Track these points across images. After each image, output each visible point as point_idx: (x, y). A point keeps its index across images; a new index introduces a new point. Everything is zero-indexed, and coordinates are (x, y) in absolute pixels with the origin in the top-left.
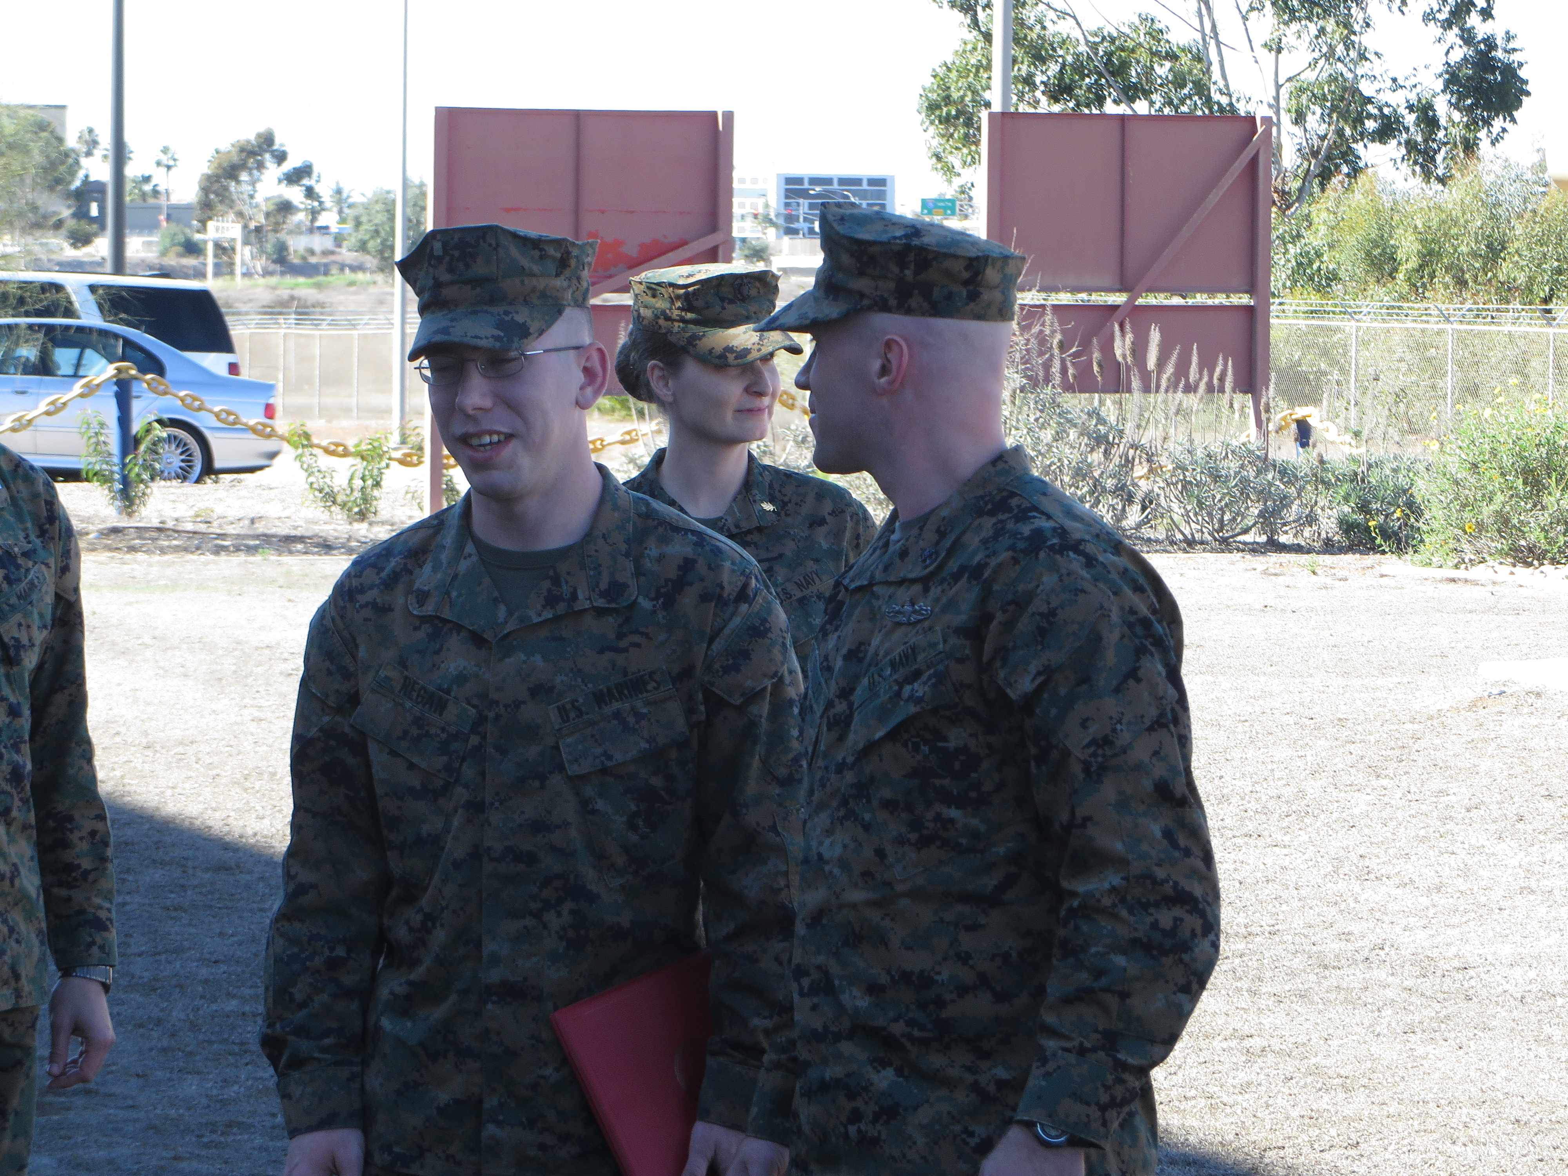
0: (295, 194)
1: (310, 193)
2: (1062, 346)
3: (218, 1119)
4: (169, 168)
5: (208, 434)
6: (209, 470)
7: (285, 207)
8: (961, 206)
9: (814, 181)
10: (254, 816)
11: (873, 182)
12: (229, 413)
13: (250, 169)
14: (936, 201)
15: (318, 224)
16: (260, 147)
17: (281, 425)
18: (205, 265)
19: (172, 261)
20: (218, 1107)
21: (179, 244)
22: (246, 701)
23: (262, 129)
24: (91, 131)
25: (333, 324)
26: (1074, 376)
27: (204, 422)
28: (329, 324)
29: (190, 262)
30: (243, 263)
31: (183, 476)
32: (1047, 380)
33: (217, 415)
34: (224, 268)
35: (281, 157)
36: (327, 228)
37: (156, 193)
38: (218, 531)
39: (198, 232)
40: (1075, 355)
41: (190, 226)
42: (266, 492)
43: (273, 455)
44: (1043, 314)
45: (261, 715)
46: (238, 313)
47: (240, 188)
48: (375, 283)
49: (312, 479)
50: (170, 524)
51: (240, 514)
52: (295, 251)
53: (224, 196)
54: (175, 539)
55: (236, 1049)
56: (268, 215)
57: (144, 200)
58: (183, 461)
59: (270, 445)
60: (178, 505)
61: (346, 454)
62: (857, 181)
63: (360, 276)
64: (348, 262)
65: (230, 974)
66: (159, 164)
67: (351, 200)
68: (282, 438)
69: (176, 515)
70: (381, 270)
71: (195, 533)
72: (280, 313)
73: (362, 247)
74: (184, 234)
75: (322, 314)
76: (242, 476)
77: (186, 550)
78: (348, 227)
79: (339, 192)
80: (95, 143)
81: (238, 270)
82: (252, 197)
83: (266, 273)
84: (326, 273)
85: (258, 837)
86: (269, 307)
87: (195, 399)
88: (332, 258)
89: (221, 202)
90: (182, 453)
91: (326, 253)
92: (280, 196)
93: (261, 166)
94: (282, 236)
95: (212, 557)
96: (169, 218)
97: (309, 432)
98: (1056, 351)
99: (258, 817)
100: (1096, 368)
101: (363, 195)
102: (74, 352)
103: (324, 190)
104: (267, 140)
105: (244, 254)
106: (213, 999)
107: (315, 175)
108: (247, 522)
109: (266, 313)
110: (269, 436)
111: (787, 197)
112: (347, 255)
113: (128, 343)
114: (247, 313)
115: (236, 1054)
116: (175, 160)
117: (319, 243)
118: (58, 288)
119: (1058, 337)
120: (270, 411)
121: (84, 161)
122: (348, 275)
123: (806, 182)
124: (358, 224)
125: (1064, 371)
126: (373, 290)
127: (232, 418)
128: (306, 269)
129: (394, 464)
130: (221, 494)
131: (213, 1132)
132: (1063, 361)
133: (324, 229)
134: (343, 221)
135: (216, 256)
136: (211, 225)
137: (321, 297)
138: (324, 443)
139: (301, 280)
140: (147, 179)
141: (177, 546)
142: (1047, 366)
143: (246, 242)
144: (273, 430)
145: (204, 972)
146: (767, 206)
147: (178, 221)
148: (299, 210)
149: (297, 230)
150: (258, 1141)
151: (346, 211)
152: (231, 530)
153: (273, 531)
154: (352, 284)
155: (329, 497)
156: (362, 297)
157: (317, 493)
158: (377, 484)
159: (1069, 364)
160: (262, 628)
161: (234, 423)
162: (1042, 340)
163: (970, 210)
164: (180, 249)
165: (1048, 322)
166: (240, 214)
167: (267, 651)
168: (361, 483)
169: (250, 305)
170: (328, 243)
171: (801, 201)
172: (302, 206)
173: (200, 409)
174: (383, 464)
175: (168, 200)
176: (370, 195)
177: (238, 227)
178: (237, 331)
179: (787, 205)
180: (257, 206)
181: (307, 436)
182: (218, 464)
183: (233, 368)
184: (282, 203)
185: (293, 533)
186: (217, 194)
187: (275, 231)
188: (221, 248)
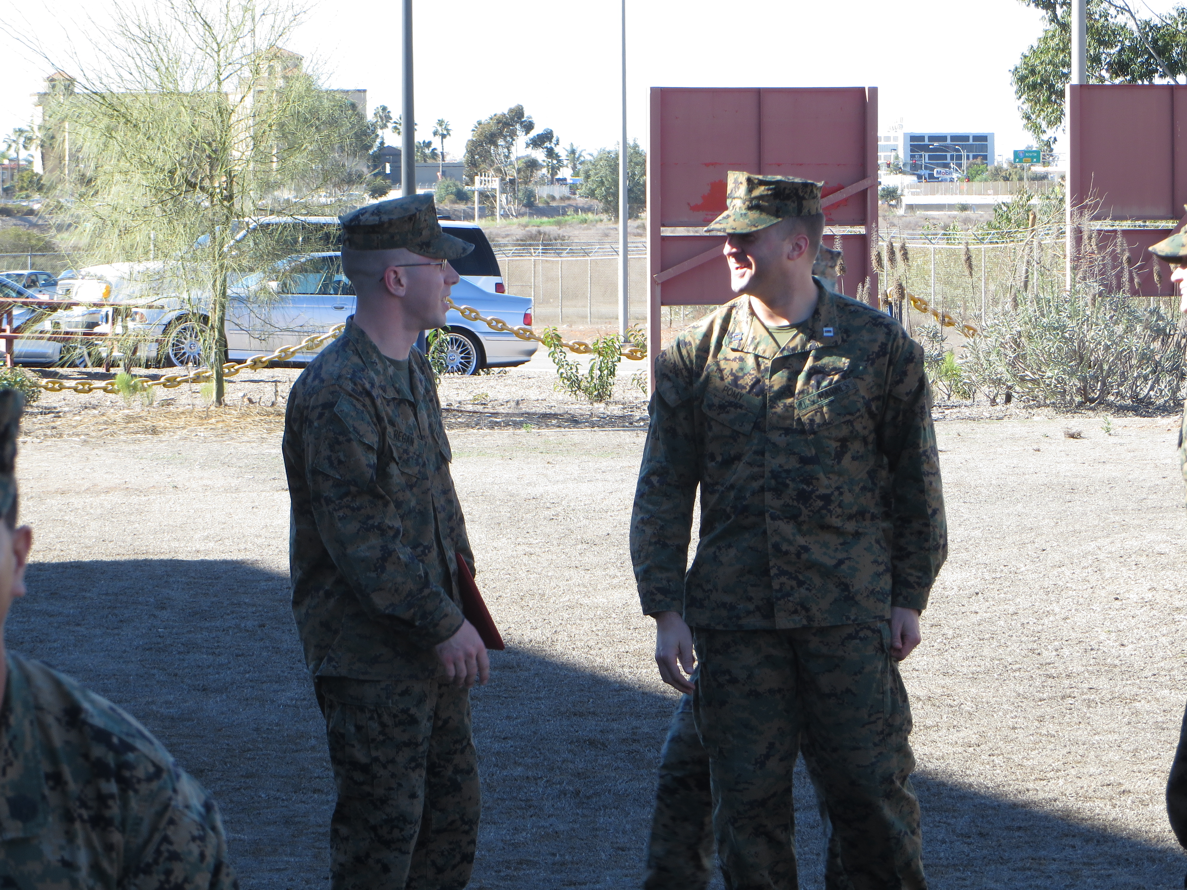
0: (539, 155)
1: (550, 153)
2: (1129, 260)
3: (511, 858)
4: (443, 136)
5: (481, 337)
6: (483, 365)
7: (532, 165)
8: (1044, 155)
9: (933, 138)
10: (529, 627)
11: (977, 138)
12: (498, 321)
13: (505, 137)
14: (1024, 152)
15: (557, 177)
16: (512, 119)
17: (537, 329)
18: (474, 209)
19: (449, 206)
20: (511, 848)
21: (452, 193)
22: (519, 540)
23: (513, 106)
24: (384, 109)
25: (572, 252)
26: (1139, 284)
27: (479, 328)
28: (568, 253)
29: (461, 207)
30: (502, 207)
31: (463, 369)
32: (1119, 287)
33: (489, 324)
34: (488, 211)
35: (529, 127)
36: (565, 179)
37: (434, 154)
38: (492, 411)
39: (467, 185)
40: (1140, 268)
41: (461, 181)
42: (526, 381)
43: (531, 353)
44: (1115, 237)
45: (532, 550)
46: (499, 245)
47: (499, 151)
48: (601, 221)
49: (561, 370)
50: (455, 406)
51: (507, 397)
52: (540, 198)
53: (486, 156)
54: (459, 417)
55: (523, 804)
56: (519, 171)
57: (425, 161)
58: (462, 358)
59: (529, 345)
60: (460, 392)
61: (587, 350)
62: (964, 138)
63: (590, 216)
64: (581, 205)
65: (516, 747)
66: (435, 134)
67: (582, 159)
68: (538, 339)
69: (458, 399)
70: (606, 211)
71: (475, 412)
72: (530, 245)
73: (592, 194)
74: (455, 185)
75: (562, 245)
76: (507, 369)
77: (468, 426)
78: (581, 179)
79: (573, 152)
80: (388, 118)
81: (498, 212)
82: (507, 157)
83: (519, 215)
84: (564, 214)
85: (533, 643)
86: (522, 240)
87: (471, 311)
88: (567, 202)
89: (484, 161)
90: (461, 353)
91: (562, 199)
92: (527, 156)
93: (513, 134)
94: (531, 186)
95: (488, 431)
96: (444, 174)
97: (560, 335)
98: (1126, 265)
99: (532, 628)
100: (1156, 278)
101: (591, 155)
103: (561, 151)
104: (518, 114)
105: (502, 199)
106: (504, 767)
107: (554, 140)
108: (513, 404)
109: (519, 245)
110: (528, 339)
111: (912, 151)
112: (580, 200)
114: (505, 245)
115: (522, 808)
116: (448, 130)
117: (558, 191)
119: (1127, 254)
120: (527, 319)
121: (379, 132)
122: (581, 215)
123: (926, 139)
124: (588, 177)
125: (1131, 280)
126: (599, 225)
127: (500, 325)
128: (549, 211)
129: (623, 358)
130: (492, 383)
131: (508, 868)
132: (1131, 273)
133: (563, 181)
134: (576, 174)
135: (480, 202)
136: (477, 179)
137: (561, 232)
138: (571, 343)
139: (545, 219)
140: (429, 144)
141: (462, 423)
142: (1119, 276)
143: (503, 191)
144: (531, 333)
145: (496, 746)
146: (897, 157)
147: (451, 176)
148: (543, 167)
149: (542, 182)
150: (543, 875)
151: (579, 166)
152: (501, 410)
153: (533, 410)
154: (585, 221)
155: (574, 383)
156: (592, 232)
157: (565, 381)
158: (612, 373)
159: (1135, 275)
160: (529, 484)
161: (502, 329)
162: (1115, 257)
163: (1051, 158)
164: (452, 197)
165: (1119, 244)
166: (499, 170)
167: (534, 502)
168: (599, 372)
169: (507, 239)
170: (565, 191)
171: (923, 153)
172: (545, 164)
173: (475, 319)
174: (616, 359)
175: (443, 160)
176: (595, 154)
177: (497, 180)
178: (500, 259)
179: (912, 157)
180: (511, 163)
181: (558, 338)
182: (489, 360)
183: (499, 287)
184: (529, 161)
185: (548, 411)
186: (481, 157)
187: (526, 183)
188: (484, 196)
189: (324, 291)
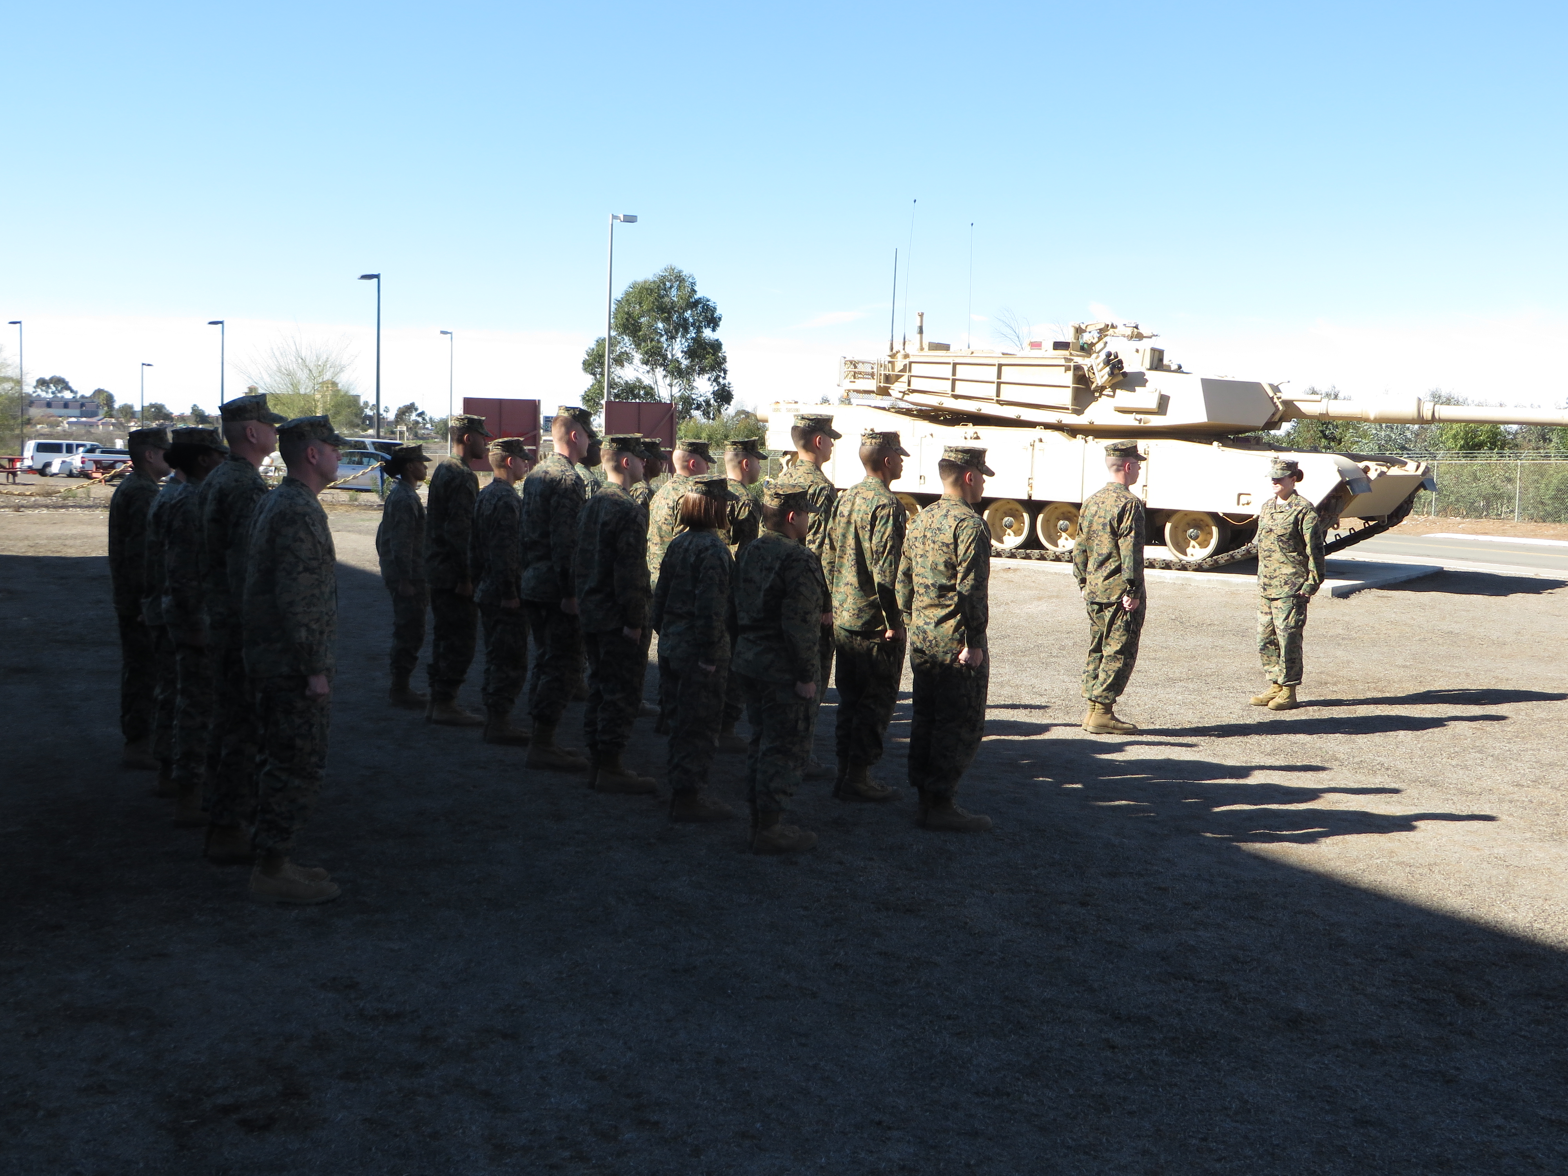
0: (420, 419)
1: (424, 419)
7: (417, 422)
13: (408, 413)
15: (426, 427)
16: (410, 407)
19: (388, 435)
21: (390, 431)
23: (410, 402)
24: (368, 402)
29: (393, 436)
35: (416, 410)
36: (429, 428)
37: (385, 418)
39: (395, 428)
47: (406, 417)
52: (420, 433)
53: (402, 419)
56: (413, 424)
57: (382, 420)
67: (434, 421)
74: (391, 429)
78: (434, 428)
79: (431, 419)
80: (370, 405)
82: (409, 419)
88: (429, 435)
89: (401, 421)
92: (416, 420)
93: (411, 412)
94: (416, 430)
96: (388, 424)
101: (439, 420)
102: (368, 459)
103: (427, 418)
104: (413, 405)
105: (406, 434)
107: (425, 414)
113: (382, 457)
116: (391, 409)
117: (426, 431)
118: (363, 442)
121: (366, 410)
124: (436, 427)
128: (422, 438)
133: (427, 429)
134: (432, 426)
136: (398, 427)
140: (384, 414)
143: (408, 431)
147: (391, 426)
149: (421, 428)
151: (433, 424)
164: (391, 433)
166: (406, 424)
170: (428, 431)
172: (422, 422)
175: (388, 420)
177: (406, 427)
180: (410, 422)
186: (400, 419)
187: (415, 428)
188: (401, 433)
189: (349, 463)
